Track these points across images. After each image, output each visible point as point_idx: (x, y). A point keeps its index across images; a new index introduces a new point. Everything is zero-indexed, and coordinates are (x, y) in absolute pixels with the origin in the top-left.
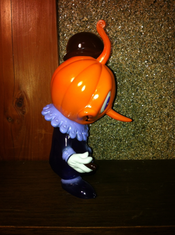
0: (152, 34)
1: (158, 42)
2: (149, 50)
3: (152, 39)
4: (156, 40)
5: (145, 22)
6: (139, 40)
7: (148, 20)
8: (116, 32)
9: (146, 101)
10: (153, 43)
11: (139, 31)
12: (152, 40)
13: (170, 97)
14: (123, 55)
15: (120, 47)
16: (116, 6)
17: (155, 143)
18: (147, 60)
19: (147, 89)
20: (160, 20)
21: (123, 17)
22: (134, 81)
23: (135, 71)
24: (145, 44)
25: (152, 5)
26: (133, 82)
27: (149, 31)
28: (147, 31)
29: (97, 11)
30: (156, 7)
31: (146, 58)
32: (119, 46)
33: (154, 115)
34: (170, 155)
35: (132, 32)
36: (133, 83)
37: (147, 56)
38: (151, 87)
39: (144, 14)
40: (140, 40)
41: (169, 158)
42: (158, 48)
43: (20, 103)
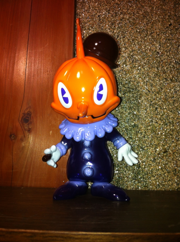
0: (170, 53)
1: (176, 61)
2: (167, 68)
3: (170, 58)
4: (173, 59)
5: (162, 43)
6: (156, 59)
7: (164, 40)
8: (133, 51)
9: (166, 121)
10: (170, 62)
11: (156, 51)
12: (170, 60)
14: (140, 73)
15: (137, 66)
16: (132, 27)
18: (166, 79)
19: (167, 108)
20: (177, 41)
21: (139, 37)
22: (152, 99)
23: (153, 89)
24: (163, 63)
25: (167, 27)
26: (152, 100)
27: (166, 51)
28: (164, 51)
29: (113, 32)
30: (172, 30)
31: (164, 76)
32: (136, 64)
33: (176, 137)
35: (148, 51)
36: (152, 102)
37: (165, 74)
38: (171, 106)
39: (161, 35)
40: (157, 59)
42: (177, 67)
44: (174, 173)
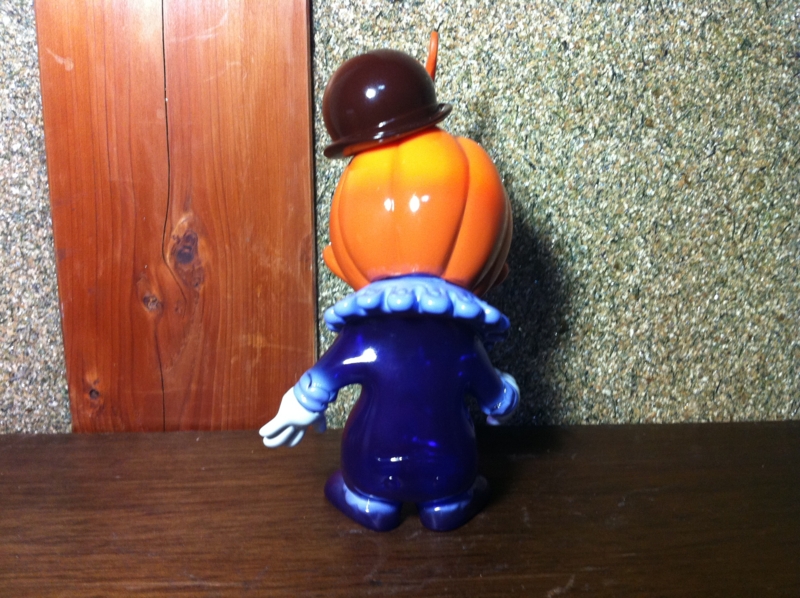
0: (599, 47)
1: (614, 74)
2: (587, 96)
3: (599, 64)
4: (608, 66)
5: (579, 10)
6: (559, 64)
8: (490, 37)
9: (573, 249)
10: (599, 76)
11: (559, 39)
12: (598, 68)
13: (644, 238)
14: (509, 109)
15: (500, 85)
17: (596, 375)
18: (581, 128)
19: (577, 214)
20: (624, 6)
22: (538, 188)
23: (543, 160)
24: (576, 79)
26: (537, 192)
27: (588, 39)
28: (583, 38)
31: (577, 120)
32: (498, 82)
33: (595, 292)
34: (638, 412)
35: (537, 37)
36: (537, 196)
37: (580, 114)
38: (590, 207)
40: (561, 65)
41: (635, 421)
42: (615, 92)
43: (187, 251)
44: (582, 382)
